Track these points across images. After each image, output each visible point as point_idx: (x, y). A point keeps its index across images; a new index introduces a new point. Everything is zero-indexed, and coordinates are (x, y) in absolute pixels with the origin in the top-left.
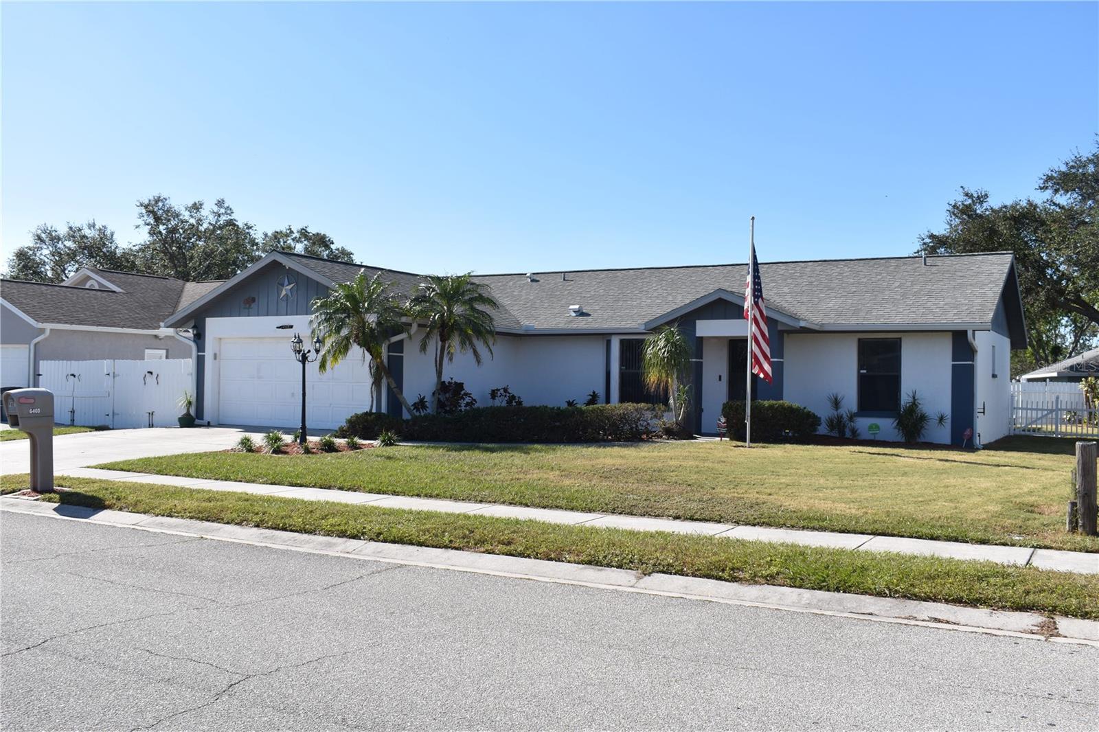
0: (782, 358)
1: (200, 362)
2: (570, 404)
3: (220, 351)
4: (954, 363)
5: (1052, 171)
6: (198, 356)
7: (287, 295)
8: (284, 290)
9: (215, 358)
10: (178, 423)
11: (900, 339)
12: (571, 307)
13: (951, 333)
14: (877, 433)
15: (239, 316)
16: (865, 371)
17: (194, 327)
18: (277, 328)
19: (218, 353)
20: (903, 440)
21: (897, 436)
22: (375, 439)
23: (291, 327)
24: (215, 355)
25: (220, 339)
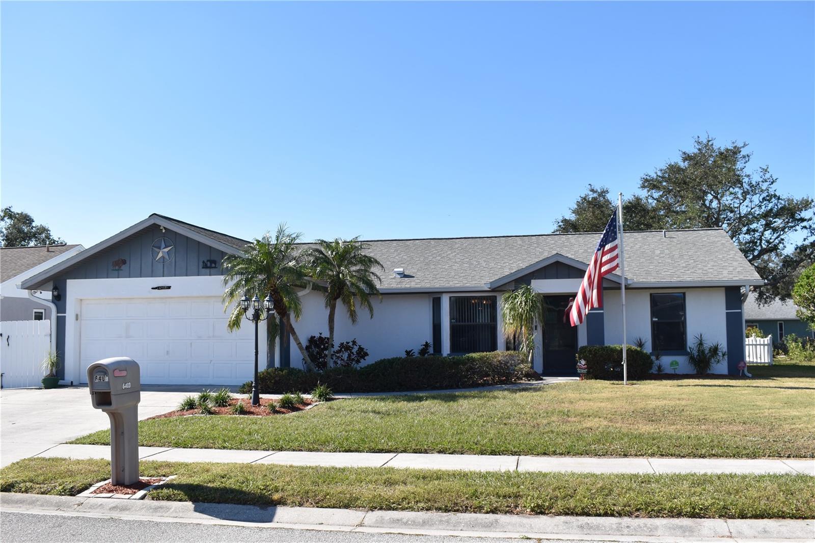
0: (603, 310)
1: (61, 324)
2: (408, 353)
3: (81, 312)
4: (727, 311)
5: (646, 175)
6: (58, 317)
7: (163, 257)
8: (161, 252)
9: (77, 319)
10: (43, 385)
11: (684, 294)
12: (396, 270)
13: (724, 288)
14: (676, 368)
15: (107, 278)
16: (657, 319)
17: (55, 288)
18: (152, 288)
19: (79, 314)
20: (695, 372)
21: (691, 370)
22: (309, 393)
23: (169, 288)
24: (77, 315)
25: (81, 300)
